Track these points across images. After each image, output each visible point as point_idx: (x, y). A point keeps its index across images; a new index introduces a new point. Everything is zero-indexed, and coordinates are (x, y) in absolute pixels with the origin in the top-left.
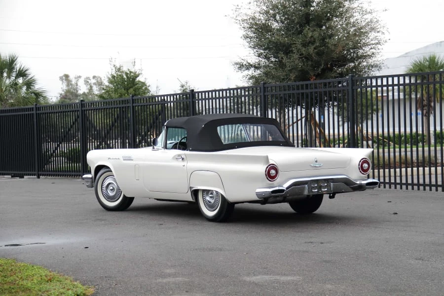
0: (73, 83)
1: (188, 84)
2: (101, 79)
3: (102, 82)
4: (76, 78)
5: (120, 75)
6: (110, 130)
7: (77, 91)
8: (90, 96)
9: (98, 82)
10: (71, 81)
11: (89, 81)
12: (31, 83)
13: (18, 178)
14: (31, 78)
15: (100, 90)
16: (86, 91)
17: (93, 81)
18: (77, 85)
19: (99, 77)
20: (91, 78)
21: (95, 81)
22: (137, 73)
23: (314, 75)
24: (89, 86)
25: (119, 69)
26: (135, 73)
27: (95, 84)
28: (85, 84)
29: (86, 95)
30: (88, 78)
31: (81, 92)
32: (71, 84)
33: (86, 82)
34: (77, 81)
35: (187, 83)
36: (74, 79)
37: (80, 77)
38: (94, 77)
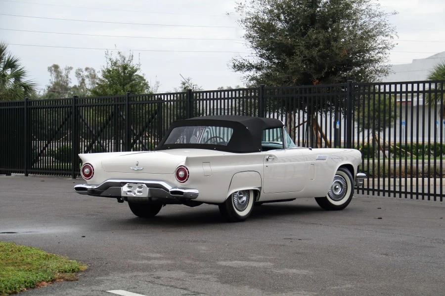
0: (63, 74)
1: (190, 81)
2: (94, 71)
3: (95, 75)
4: (66, 69)
5: (116, 70)
7: (67, 84)
8: (82, 90)
9: (91, 74)
10: (61, 73)
11: (81, 73)
12: (20, 75)
13: (5, 175)
14: (21, 69)
15: (93, 83)
16: (77, 84)
17: (86, 73)
18: (67, 77)
19: (93, 69)
20: (84, 70)
21: (88, 74)
22: (135, 68)
23: (317, 79)
24: (81, 79)
25: (116, 63)
26: (132, 68)
27: (87, 77)
28: (77, 76)
29: (77, 89)
30: (80, 70)
31: (71, 85)
32: (61, 76)
33: (78, 74)
34: (68, 72)
36: (64, 70)
37: (71, 68)
38: (87, 69)
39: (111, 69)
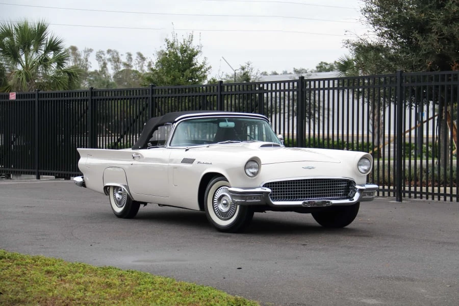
0: (82, 57)
1: (250, 66)
2: (117, 54)
3: (118, 58)
4: (85, 52)
5: (173, 53)
6: (134, 122)
7: (87, 69)
8: (104, 76)
9: (113, 57)
10: (79, 55)
11: (102, 56)
15: (116, 68)
16: (99, 69)
17: (108, 56)
18: (87, 61)
19: (115, 51)
20: (105, 52)
21: (110, 57)
22: (195, 50)
24: (102, 63)
25: (173, 44)
26: (192, 51)
27: (109, 60)
28: (98, 60)
29: (98, 74)
30: (101, 52)
31: (91, 70)
32: (79, 60)
33: (99, 57)
34: (88, 55)
35: (249, 64)
36: (83, 52)
37: (91, 50)
38: (109, 51)
39: (167, 52)
